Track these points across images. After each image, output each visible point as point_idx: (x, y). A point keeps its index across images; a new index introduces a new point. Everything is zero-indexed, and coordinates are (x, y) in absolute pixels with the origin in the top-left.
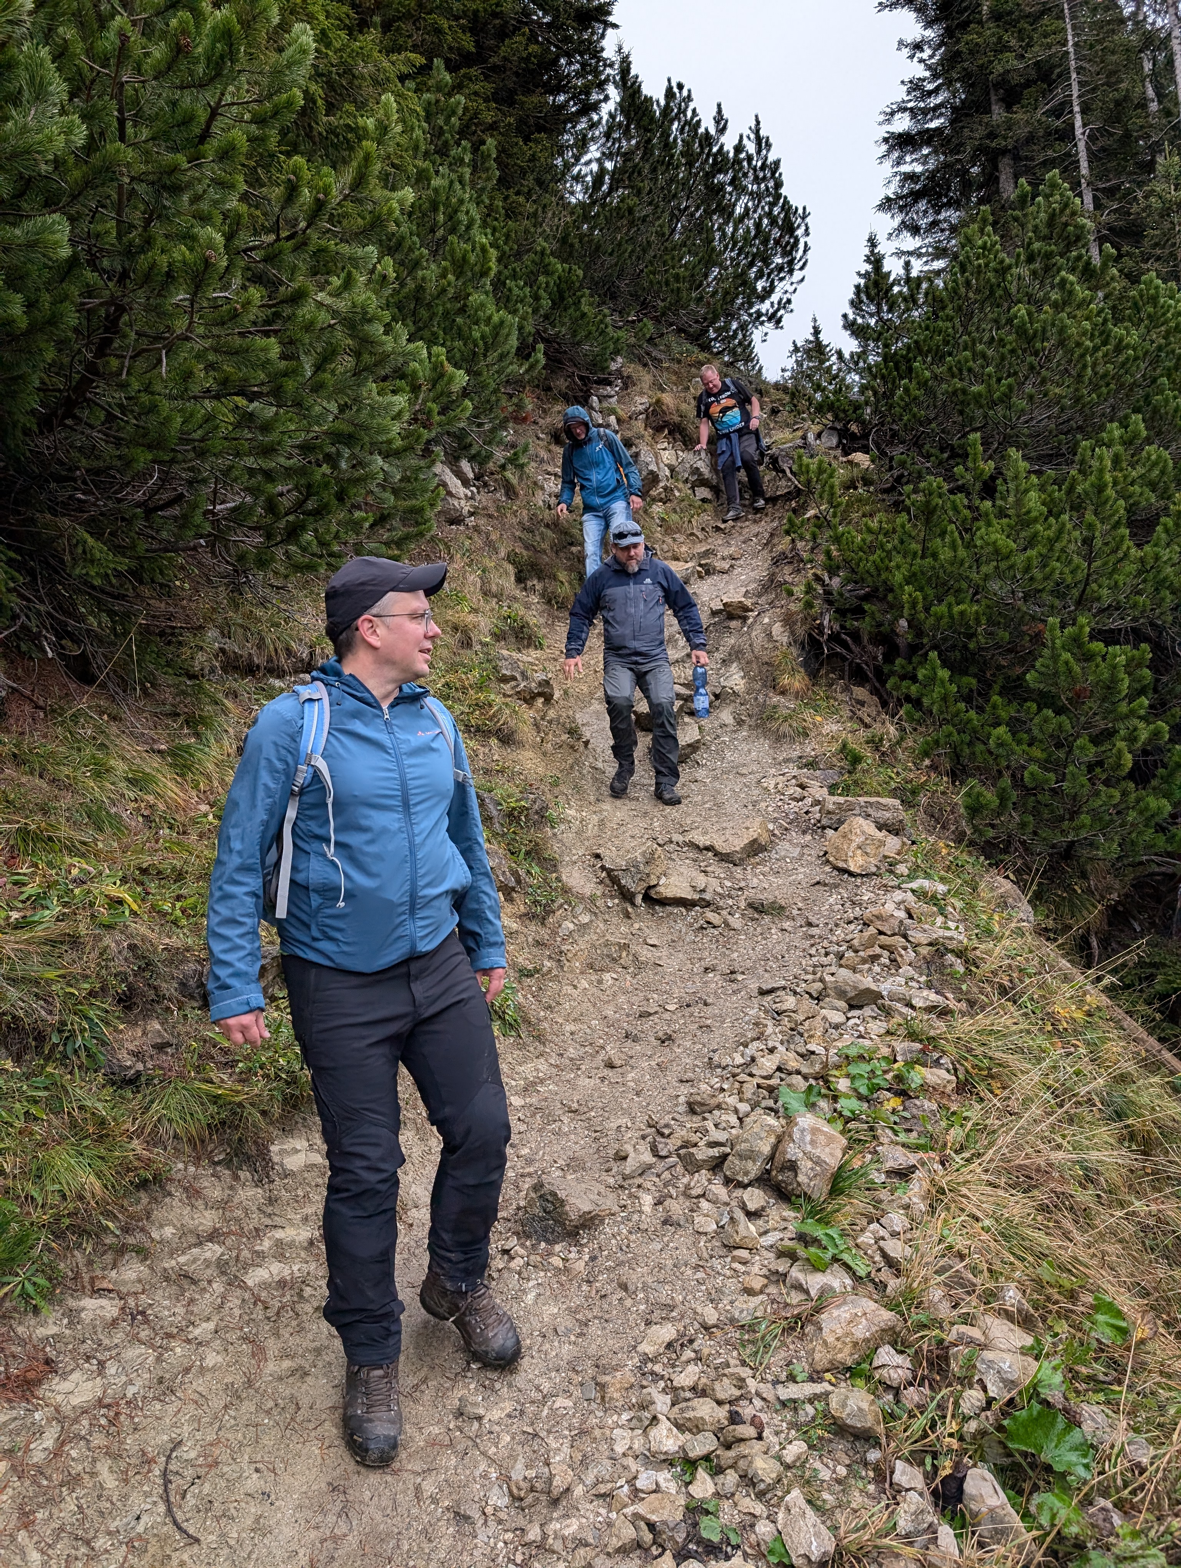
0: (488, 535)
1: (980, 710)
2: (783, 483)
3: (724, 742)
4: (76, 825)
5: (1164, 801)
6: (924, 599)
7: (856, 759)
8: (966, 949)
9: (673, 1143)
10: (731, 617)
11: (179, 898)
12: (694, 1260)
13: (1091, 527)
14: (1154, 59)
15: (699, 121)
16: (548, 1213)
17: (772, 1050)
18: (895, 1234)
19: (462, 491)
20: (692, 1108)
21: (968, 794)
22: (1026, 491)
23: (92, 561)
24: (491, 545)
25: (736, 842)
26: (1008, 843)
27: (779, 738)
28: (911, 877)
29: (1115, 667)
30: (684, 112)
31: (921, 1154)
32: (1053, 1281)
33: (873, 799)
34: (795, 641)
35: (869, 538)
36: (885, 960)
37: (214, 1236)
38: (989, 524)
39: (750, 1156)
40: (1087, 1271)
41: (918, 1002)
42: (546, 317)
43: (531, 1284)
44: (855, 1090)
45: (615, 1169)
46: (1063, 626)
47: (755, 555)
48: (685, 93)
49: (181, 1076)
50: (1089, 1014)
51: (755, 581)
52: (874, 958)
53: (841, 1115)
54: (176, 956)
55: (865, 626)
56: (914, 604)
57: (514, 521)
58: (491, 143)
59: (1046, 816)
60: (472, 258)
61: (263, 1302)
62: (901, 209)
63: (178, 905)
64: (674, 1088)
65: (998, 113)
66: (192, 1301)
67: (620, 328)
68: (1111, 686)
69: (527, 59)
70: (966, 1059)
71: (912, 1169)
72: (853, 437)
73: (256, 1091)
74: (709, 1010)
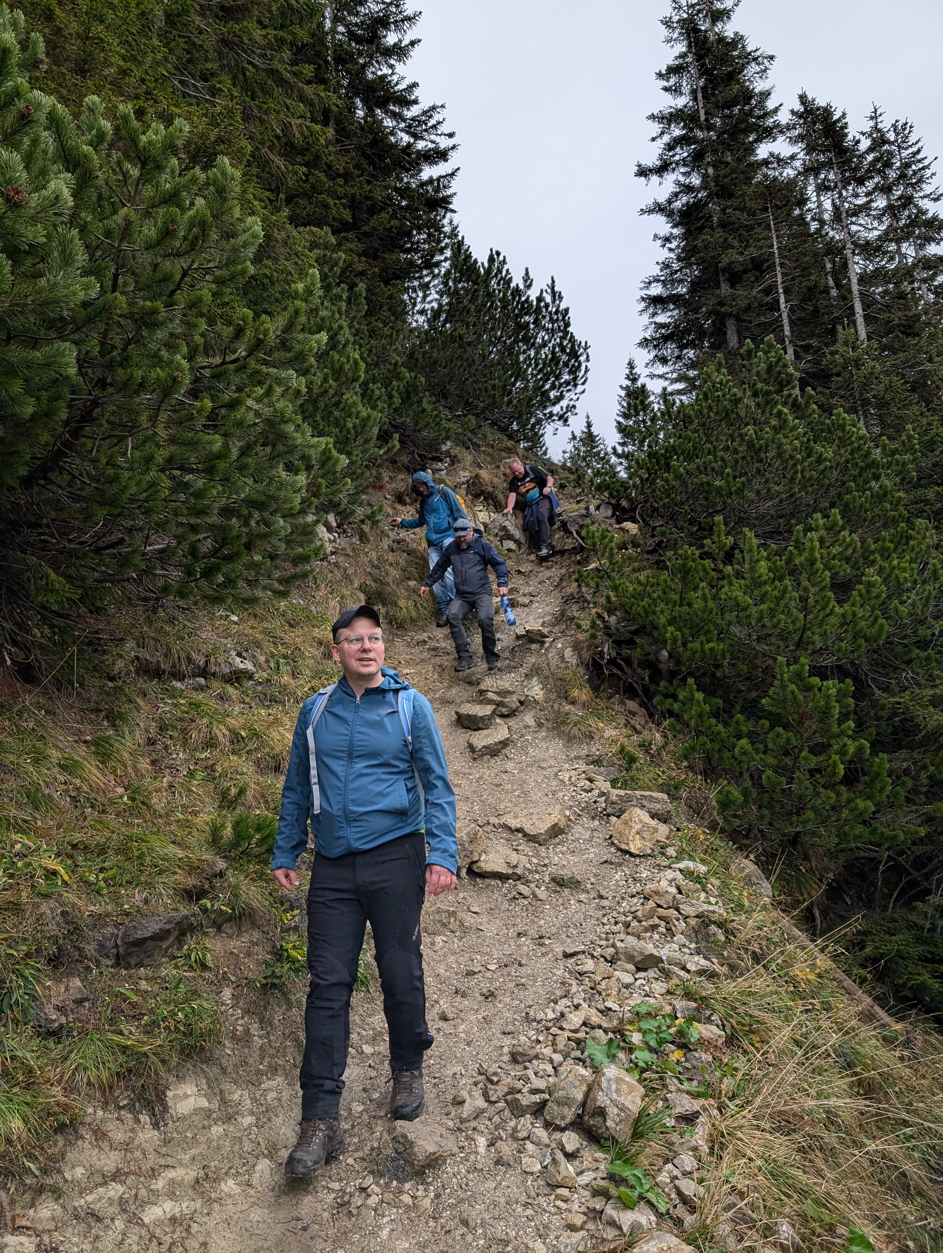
0: (345, 570)
1: (726, 724)
2: (570, 540)
3: (527, 740)
4: (19, 806)
5: (869, 803)
6: (683, 636)
7: (632, 760)
8: (726, 921)
9: (501, 1090)
10: (532, 641)
11: (102, 870)
12: (523, 1198)
13: (806, 589)
14: (834, 263)
15: (511, 279)
16: (400, 1153)
17: (577, 1007)
18: (686, 1174)
19: (327, 536)
20: (516, 1058)
21: (720, 792)
22: (758, 561)
23: (52, 591)
24: (347, 578)
25: (541, 826)
26: (749, 830)
27: (570, 739)
28: (678, 859)
29: (828, 697)
30: (501, 273)
31: (702, 1101)
32: (816, 1217)
33: (647, 793)
34: (581, 663)
35: (640, 588)
36: (662, 930)
37: (117, 1176)
38: (731, 584)
39: (566, 1102)
40: (838, 1205)
41: (691, 967)
42: (396, 410)
43: (385, 1220)
44: (646, 1043)
45: (453, 1113)
46: (788, 664)
47: (548, 594)
48: (501, 258)
49: (97, 1029)
50: (820, 976)
51: (550, 614)
52: (654, 927)
53: (636, 1065)
54: (99, 920)
55: (636, 654)
56: (675, 640)
57: (366, 560)
58: (362, 287)
59: (777, 810)
60: (347, 367)
61: (158, 1239)
62: (655, 347)
63: (101, 876)
64: (499, 1039)
65: (725, 289)
66: (97, 1237)
67: (450, 420)
68: (826, 713)
69: (390, 230)
70: (732, 1017)
71: (697, 1114)
72: (624, 510)
73: (159, 1042)
74: (523, 970)
